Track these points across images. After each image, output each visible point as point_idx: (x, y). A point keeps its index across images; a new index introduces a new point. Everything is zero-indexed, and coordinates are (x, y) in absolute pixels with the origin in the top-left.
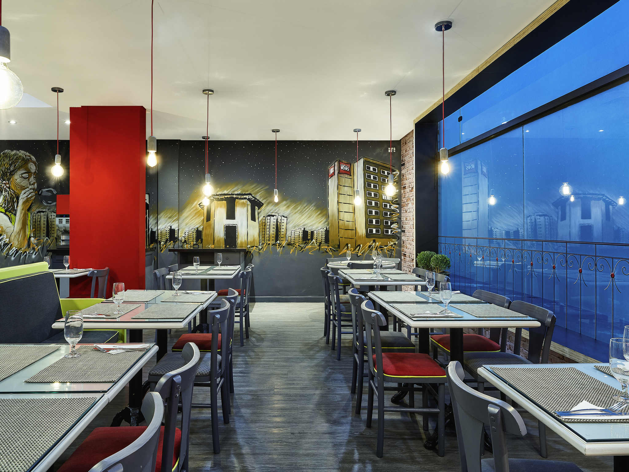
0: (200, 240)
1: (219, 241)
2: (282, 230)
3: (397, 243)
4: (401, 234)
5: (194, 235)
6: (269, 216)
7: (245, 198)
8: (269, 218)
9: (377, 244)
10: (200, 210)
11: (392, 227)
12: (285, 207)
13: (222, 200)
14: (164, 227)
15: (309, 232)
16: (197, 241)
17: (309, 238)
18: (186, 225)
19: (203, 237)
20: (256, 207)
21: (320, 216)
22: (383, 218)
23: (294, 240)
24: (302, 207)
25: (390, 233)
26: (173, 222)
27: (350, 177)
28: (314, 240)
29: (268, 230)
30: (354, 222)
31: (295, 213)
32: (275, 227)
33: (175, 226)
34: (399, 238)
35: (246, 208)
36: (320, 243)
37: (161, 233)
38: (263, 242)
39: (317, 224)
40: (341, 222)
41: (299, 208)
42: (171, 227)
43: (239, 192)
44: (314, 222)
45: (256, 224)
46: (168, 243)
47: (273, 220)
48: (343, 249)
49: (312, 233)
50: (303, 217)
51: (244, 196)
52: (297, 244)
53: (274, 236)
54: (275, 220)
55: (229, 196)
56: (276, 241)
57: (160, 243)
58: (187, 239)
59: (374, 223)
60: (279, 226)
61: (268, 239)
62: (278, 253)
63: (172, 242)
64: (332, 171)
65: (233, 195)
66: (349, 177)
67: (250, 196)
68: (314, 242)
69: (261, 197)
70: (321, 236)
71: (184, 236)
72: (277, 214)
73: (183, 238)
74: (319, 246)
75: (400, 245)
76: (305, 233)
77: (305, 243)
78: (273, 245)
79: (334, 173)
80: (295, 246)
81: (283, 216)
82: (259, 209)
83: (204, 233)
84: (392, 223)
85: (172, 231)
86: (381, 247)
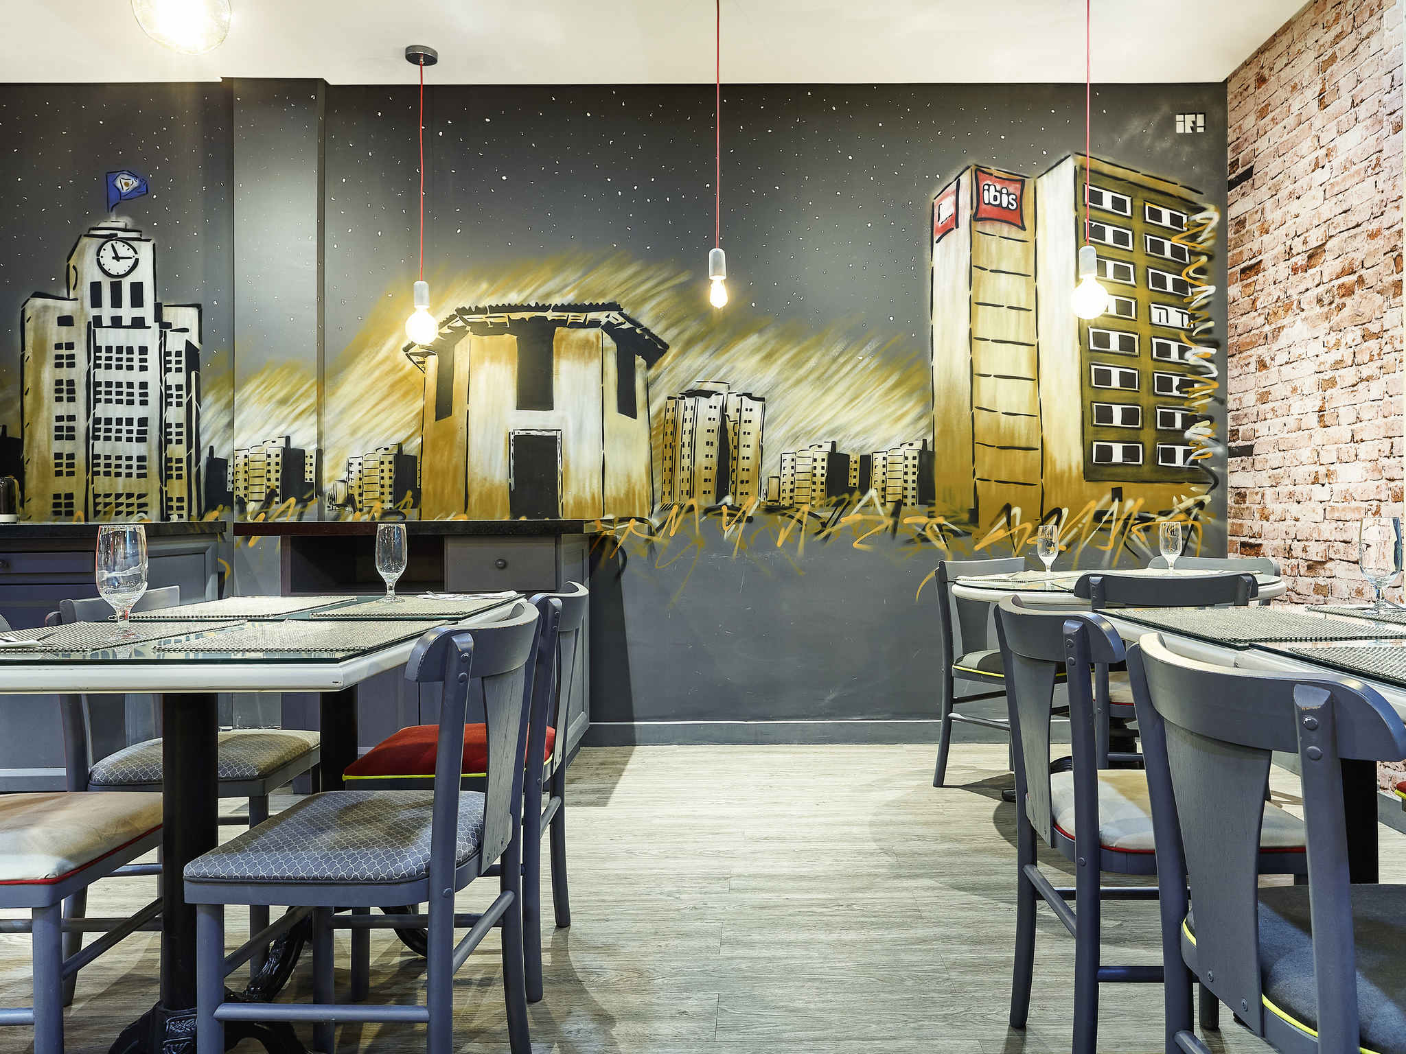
0: (409, 493)
1: (487, 497)
2: (744, 452)
3: (1207, 499)
4: (1224, 464)
5: (386, 474)
6: (692, 394)
7: (595, 324)
8: (689, 402)
9: (1129, 504)
10: (411, 373)
11: (1188, 434)
12: (758, 357)
13: (499, 329)
14: (258, 438)
15: (855, 457)
16: (398, 496)
17: (853, 482)
18: (353, 433)
19: (425, 484)
20: (639, 360)
21: (898, 393)
22: (1153, 399)
23: (792, 491)
24: (827, 359)
25: (1179, 462)
26: (297, 418)
27: (1021, 235)
28: (872, 493)
29: (686, 451)
30: (1038, 415)
31: (798, 382)
32: (714, 438)
33: (304, 439)
34: (1217, 483)
35: (595, 365)
36: (899, 504)
37: (246, 464)
38: (667, 500)
39: (885, 426)
40: (982, 417)
41: (812, 363)
42: (288, 439)
43: (568, 298)
44: (872, 420)
45: (637, 427)
46: (276, 508)
47: (707, 410)
48: (992, 525)
49: (867, 461)
50: (829, 398)
51: (592, 316)
52: (806, 508)
53: (712, 474)
54: (716, 414)
55: (527, 315)
56: (718, 499)
57: (242, 504)
58: (356, 492)
59: (1117, 420)
60: (731, 435)
61: (686, 487)
62: (727, 547)
63: (292, 500)
64: (946, 209)
65: (545, 308)
66: (1014, 232)
67: (614, 314)
68: (871, 498)
69: (658, 319)
70: (900, 475)
71: (344, 476)
72: (722, 388)
73: (341, 486)
74: (896, 513)
75: (1221, 510)
76: (837, 461)
77: (837, 505)
78: (707, 511)
79: (955, 218)
80: (798, 516)
81: (749, 396)
82: (649, 367)
83: (424, 466)
84: (1189, 421)
85: (292, 459)
86: (1143, 519)
